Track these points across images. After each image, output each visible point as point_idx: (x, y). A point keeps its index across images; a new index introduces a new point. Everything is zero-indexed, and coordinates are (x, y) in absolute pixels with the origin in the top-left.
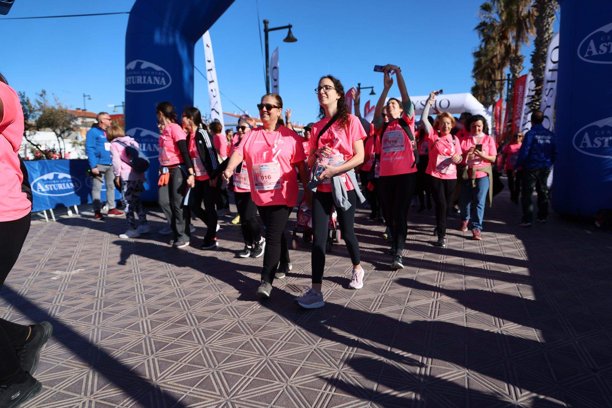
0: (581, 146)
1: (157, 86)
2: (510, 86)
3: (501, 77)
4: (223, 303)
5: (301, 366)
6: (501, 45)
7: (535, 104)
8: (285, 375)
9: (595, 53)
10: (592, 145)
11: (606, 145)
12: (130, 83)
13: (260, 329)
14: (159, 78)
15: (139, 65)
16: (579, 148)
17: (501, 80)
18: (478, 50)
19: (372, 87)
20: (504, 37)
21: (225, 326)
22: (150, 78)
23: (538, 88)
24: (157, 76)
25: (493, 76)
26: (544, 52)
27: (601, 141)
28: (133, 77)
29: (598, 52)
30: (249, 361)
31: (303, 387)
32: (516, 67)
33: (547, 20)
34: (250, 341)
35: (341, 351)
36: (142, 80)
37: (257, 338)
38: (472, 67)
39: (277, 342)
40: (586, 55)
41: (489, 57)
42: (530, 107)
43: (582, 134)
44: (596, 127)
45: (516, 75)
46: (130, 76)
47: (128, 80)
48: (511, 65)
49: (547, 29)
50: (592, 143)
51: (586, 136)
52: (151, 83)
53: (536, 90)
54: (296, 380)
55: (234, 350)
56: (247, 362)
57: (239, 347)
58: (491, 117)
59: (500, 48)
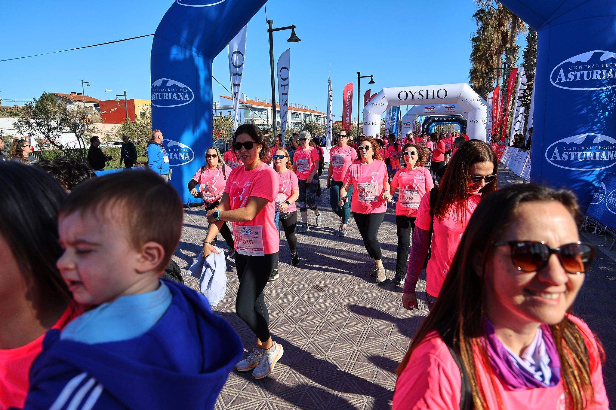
0: (552, 159)
1: (181, 102)
2: (506, 76)
3: (498, 64)
4: (269, 301)
5: (333, 345)
6: (498, 33)
7: (527, 99)
8: (324, 351)
9: (564, 80)
10: (561, 159)
11: (572, 158)
12: (157, 99)
13: (300, 320)
14: (183, 94)
15: (165, 82)
16: (551, 161)
17: (498, 68)
18: (476, 35)
19: (372, 76)
20: (501, 24)
21: (276, 319)
22: (175, 94)
23: (529, 83)
24: (181, 93)
25: (491, 62)
27: (568, 155)
28: (160, 94)
29: (566, 80)
30: (298, 343)
31: (336, 358)
32: (511, 57)
34: (295, 329)
35: (358, 335)
36: (168, 97)
37: (300, 327)
38: (470, 51)
39: (314, 330)
40: (557, 81)
41: (487, 43)
42: (522, 101)
43: (553, 148)
44: (564, 143)
45: (512, 65)
46: (157, 92)
47: (154, 96)
48: (506, 56)
50: (561, 156)
51: (556, 150)
52: (176, 99)
53: (528, 85)
54: (331, 354)
55: (287, 336)
56: (297, 343)
57: (289, 334)
58: (486, 106)
59: (497, 36)
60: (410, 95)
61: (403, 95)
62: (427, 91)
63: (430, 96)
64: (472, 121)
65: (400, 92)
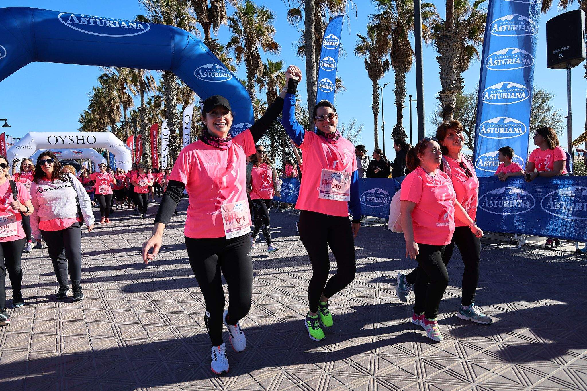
17: (126, 122)
23: (173, 135)
26: (173, 112)
32: (144, 115)
33: (172, 93)
49: (173, 99)
58: (130, 151)
59: (124, 96)
60: (60, 141)
61: (53, 140)
62: (77, 137)
63: (80, 142)
64: (120, 162)
65: (49, 137)
